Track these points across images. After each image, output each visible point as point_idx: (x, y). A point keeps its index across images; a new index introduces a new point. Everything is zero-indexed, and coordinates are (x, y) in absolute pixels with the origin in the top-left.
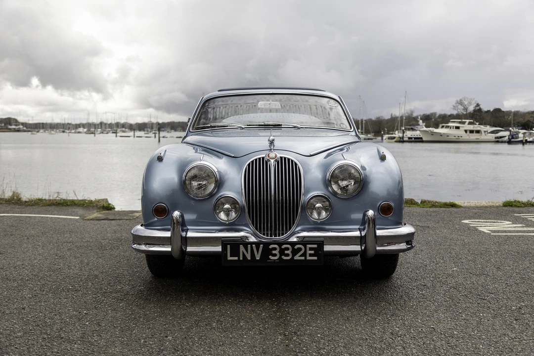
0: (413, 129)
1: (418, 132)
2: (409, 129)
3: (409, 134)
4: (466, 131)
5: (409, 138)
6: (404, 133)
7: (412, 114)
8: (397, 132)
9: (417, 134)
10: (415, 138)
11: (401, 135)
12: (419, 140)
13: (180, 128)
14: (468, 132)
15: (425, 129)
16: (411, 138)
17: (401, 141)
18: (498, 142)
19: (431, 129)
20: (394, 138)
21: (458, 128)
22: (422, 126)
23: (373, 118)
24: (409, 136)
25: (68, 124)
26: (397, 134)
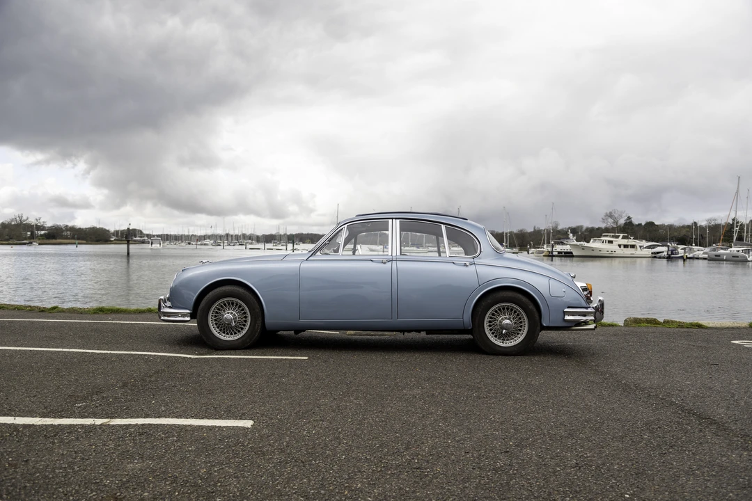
0: (562, 243)
1: (568, 247)
2: (558, 243)
3: (559, 248)
4: (620, 246)
5: (559, 253)
6: (553, 247)
8: (545, 246)
9: (567, 248)
10: (565, 253)
11: (550, 249)
12: (568, 255)
13: (309, 240)
14: (622, 247)
15: (575, 243)
16: (561, 253)
17: (550, 256)
18: (655, 257)
19: (582, 243)
20: (543, 252)
21: (611, 242)
22: (573, 240)
24: (559, 250)
25: (193, 235)
26: (546, 248)
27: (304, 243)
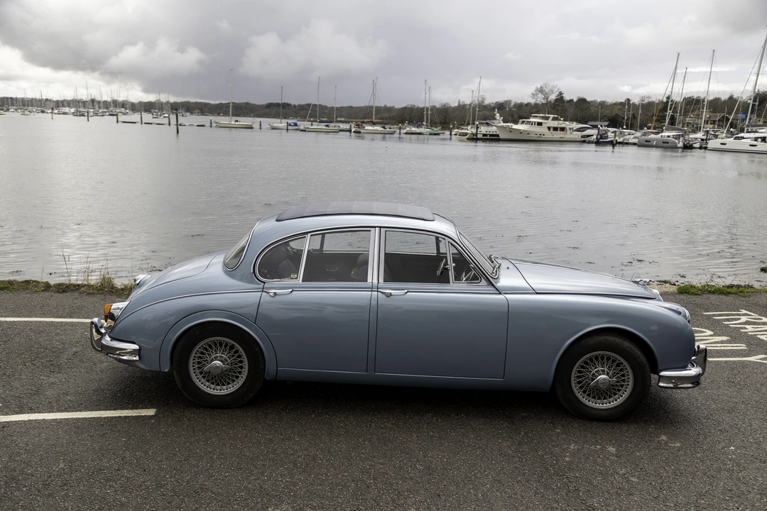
0: (488, 124)
1: (494, 128)
2: (484, 124)
3: (483, 129)
4: (549, 128)
5: (484, 135)
6: (477, 128)
7: (483, 102)
8: (469, 127)
9: (493, 130)
10: (490, 135)
11: (474, 131)
12: (494, 138)
14: (552, 129)
15: (502, 124)
16: (486, 135)
17: (474, 139)
18: (584, 142)
19: (509, 124)
20: (466, 134)
21: (540, 124)
22: (499, 121)
23: (438, 106)
24: (484, 133)
26: (470, 130)
27: (192, 113)
